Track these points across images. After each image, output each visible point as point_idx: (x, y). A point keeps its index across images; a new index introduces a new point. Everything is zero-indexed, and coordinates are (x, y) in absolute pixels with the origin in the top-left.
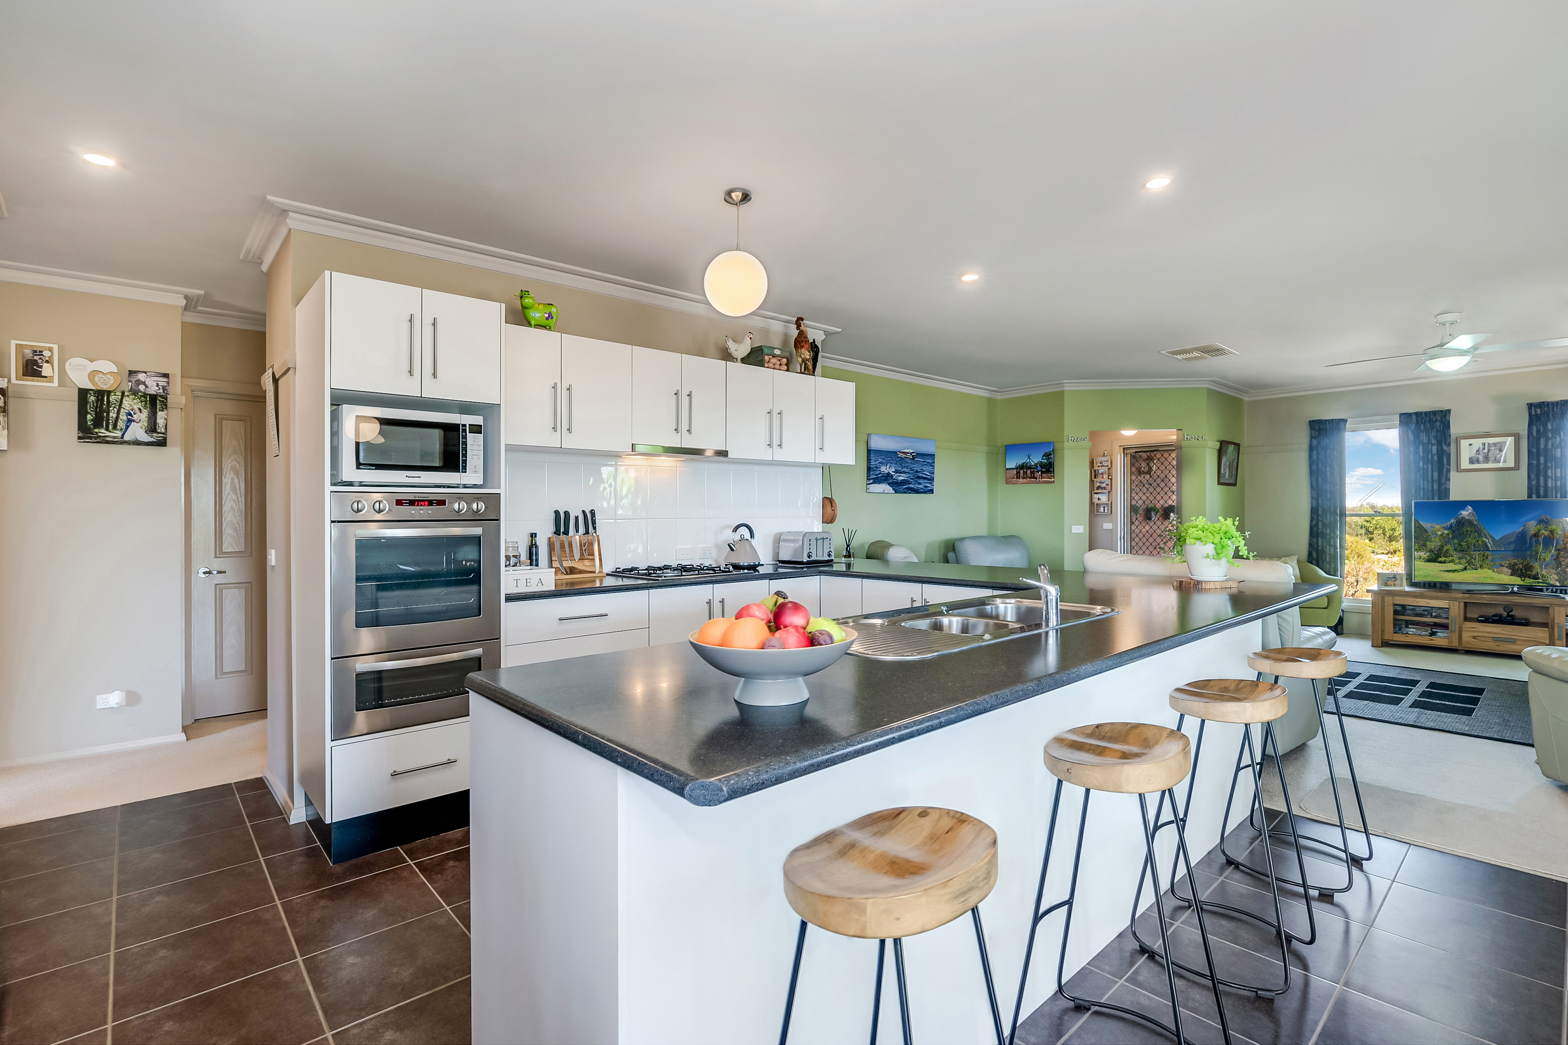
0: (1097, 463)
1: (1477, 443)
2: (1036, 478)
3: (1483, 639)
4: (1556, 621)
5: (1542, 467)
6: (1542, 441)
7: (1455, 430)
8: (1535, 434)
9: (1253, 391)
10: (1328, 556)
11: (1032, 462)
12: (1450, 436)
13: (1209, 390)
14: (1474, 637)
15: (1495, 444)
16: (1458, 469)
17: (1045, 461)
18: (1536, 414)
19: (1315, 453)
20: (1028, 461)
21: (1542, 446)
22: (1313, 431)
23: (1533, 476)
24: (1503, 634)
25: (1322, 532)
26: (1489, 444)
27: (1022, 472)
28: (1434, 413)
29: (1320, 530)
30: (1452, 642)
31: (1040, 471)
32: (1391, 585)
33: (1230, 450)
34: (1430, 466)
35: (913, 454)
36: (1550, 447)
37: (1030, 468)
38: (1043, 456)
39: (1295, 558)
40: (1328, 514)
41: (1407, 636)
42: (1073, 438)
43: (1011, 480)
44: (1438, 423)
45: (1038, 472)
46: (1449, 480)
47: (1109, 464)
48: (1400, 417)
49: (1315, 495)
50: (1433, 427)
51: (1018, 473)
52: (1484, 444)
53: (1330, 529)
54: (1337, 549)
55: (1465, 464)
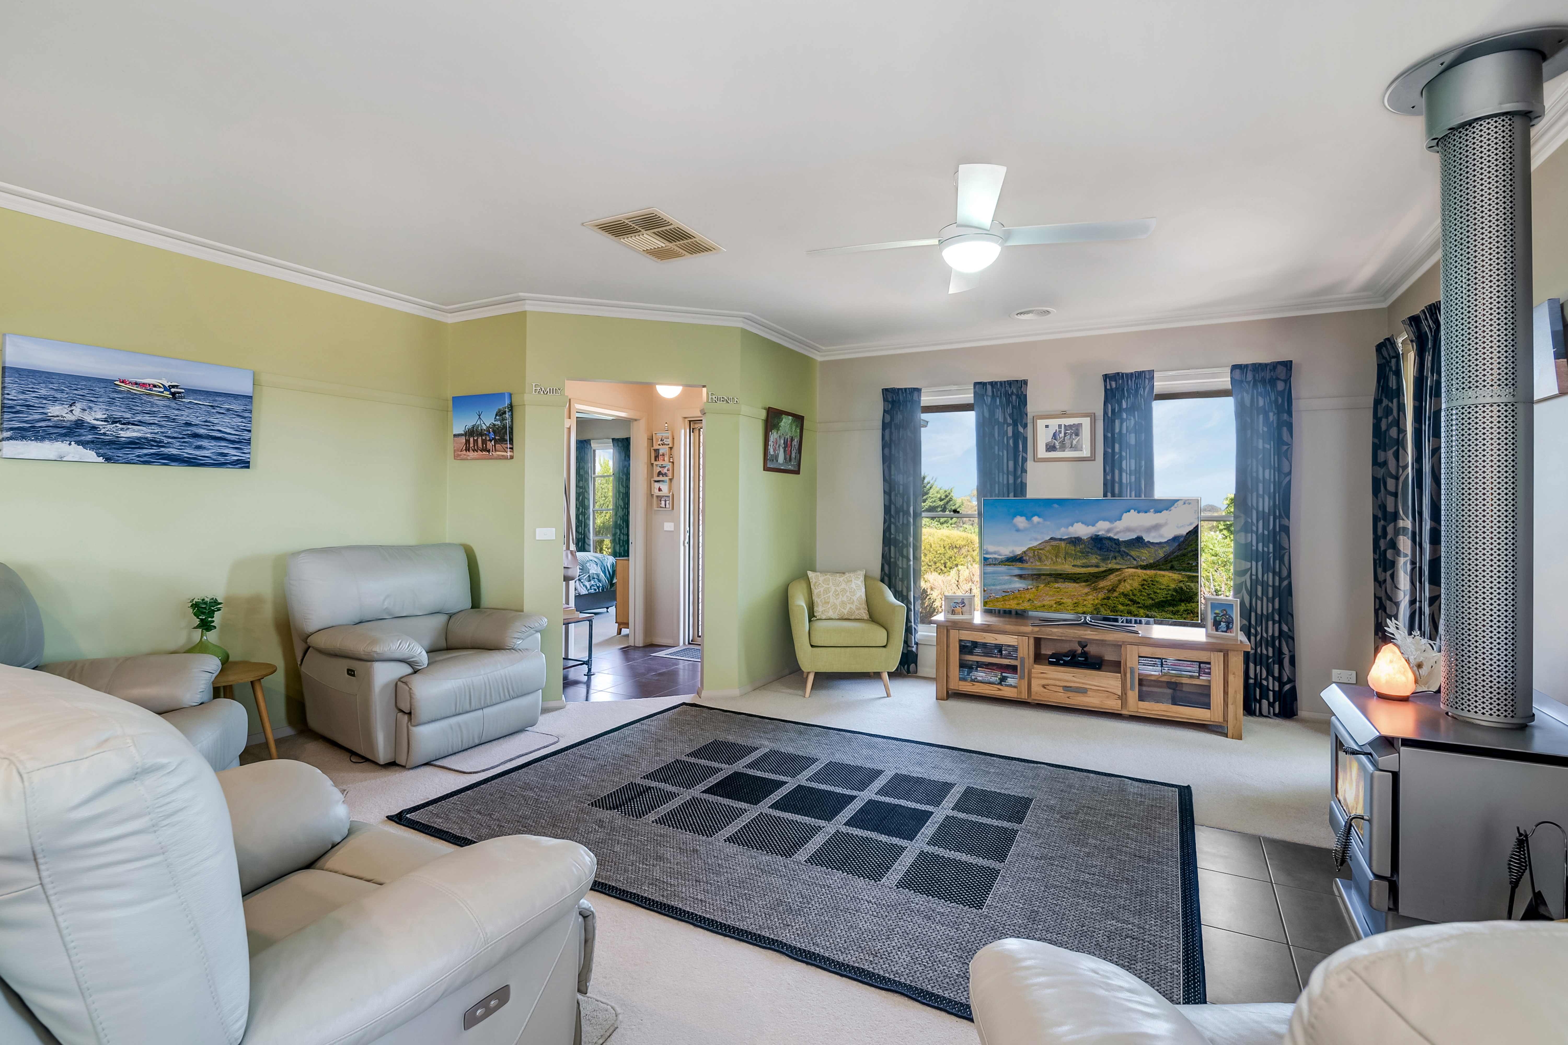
0: (657, 440)
1: (1054, 423)
2: (489, 451)
3: (1053, 688)
4: (1128, 665)
5: (1117, 457)
6: (1117, 422)
7: (1032, 408)
8: (1110, 415)
9: (824, 348)
10: (900, 570)
11: (483, 425)
12: (1027, 415)
13: (744, 332)
14: (1044, 686)
15: (1071, 426)
16: (1036, 460)
17: (498, 423)
18: (1111, 389)
19: (887, 431)
20: (478, 423)
21: (1117, 430)
22: (886, 403)
23: (1108, 469)
24: (1074, 682)
25: (895, 539)
26: (1065, 425)
27: (471, 440)
28: (1010, 383)
29: (892, 536)
30: (1021, 692)
31: (493, 439)
32: (958, 614)
33: (785, 423)
34: (1005, 452)
35: (173, 390)
36: (1124, 431)
37: (481, 434)
38: (496, 415)
39: (861, 574)
40: (901, 514)
41: (973, 685)
42: (538, 388)
43: (460, 453)
44: (1014, 397)
45: (491, 441)
46: (1026, 472)
47: (669, 441)
48: (974, 388)
49: (887, 490)
50: (1009, 402)
51: (468, 441)
52: (1060, 426)
53: (902, 534)
54: (910, 561)
55: (1042, 453)
